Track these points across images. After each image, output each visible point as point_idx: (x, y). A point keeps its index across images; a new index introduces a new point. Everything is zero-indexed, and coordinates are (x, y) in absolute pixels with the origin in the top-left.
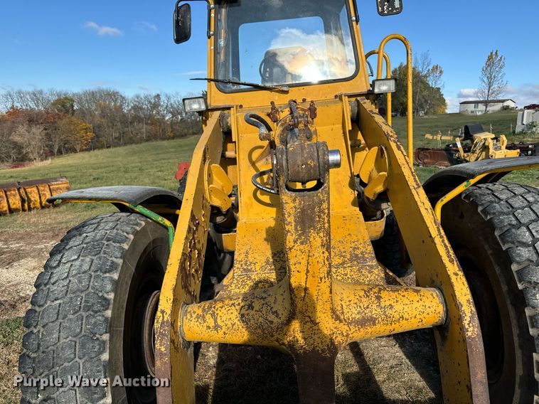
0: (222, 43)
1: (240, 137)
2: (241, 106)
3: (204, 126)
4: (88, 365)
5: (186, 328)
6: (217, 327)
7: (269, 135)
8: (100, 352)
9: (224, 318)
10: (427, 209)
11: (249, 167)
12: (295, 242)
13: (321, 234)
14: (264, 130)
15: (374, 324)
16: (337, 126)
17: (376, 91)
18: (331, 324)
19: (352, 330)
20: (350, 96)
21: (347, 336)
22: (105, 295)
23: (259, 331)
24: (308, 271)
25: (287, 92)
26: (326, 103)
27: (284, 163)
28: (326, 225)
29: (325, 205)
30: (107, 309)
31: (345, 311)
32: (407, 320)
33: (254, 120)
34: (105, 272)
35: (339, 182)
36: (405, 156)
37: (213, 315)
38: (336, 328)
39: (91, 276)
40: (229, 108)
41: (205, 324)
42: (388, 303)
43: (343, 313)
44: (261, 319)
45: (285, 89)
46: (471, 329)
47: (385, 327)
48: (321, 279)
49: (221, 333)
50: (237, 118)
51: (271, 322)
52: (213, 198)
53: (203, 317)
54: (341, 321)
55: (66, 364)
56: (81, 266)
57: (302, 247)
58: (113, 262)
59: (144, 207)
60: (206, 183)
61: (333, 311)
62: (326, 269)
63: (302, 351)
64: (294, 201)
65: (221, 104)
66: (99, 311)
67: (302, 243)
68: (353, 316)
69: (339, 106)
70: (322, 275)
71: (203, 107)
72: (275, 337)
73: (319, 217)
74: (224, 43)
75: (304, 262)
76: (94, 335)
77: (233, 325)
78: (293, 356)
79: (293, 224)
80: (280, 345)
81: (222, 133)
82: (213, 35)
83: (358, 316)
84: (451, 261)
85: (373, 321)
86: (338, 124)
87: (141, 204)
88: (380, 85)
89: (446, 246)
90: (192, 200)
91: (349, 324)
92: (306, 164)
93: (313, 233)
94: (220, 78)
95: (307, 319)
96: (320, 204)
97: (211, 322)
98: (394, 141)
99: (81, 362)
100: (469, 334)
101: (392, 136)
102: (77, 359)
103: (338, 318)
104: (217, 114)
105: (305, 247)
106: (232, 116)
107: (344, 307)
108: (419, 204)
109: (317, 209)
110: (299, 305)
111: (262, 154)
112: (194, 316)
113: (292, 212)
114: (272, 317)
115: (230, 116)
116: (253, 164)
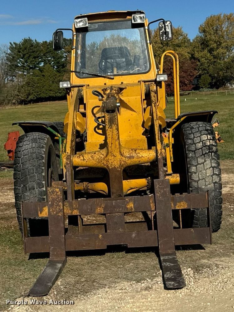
0: (79, 52)
1: (88, 102)
2: (88, 85)
3: (67, 95)
4: (38, 175)
5: (74, 160)
6: (84, 160)
7: (102, 99)
8: (42, 172)
9: (86, 157)
10: (157, 126)
11: (92, 116)
12: (108, 128)
13: (116, 126)
14: (100, 98)
15: (133, 158)
16: (138, 97)
17: (158, 80)
18: (120, 156)
19: (127, 160)
20: (145, 82)
21: (125, 162)
22: (42, 155)
23: (97, 160)
24: (112, 137)
25: (113, 79)
26: (133, 85)
27: (105, 105)
28: (117, 123)
29: (116, 117)
30: (43, 159)
31: (124, 153)
32: (144, 157)
33: (96, 93)
34: (41, 148)
35: (137, 124)
36: (156, 109)
37: (83, 156)
38: (121, 158)
39: (36, 149)
40: (82, 86)
41: (80, 159)
42: (138, 152)
43: (123, 154)
44: (98, 157)
45: (112, 77)
46: (160, 156)
47: (137, 159)
48: (116, 140)
49: (85, 161)
50: (87, 91)
51: (101, 157)
52: (77, 127)
53: (79, 157)
54: (123, 156)
55: (31, 175)
56: (32, 146)
57: (110, 129)
58: (42, 145)
59: (51, 128)
60: (75, 120)
61: (120, 152)
62: (117, 137)
63: (111, 168)
64: (108, 116)
65: (78, 84)
66: (41, 159)
67: (110, 128)
68: (127, 155)
69: (140, 87)
70: (116, 139)
71: (69, 86)
72: (102, 162)
73: (115, 120)
74: (80, 52)
75: (111, 134)
76: (40, 166)
77: (89, 159)
78: (108, 170)
79: (108, 122)
80: (104, 165)
81: (78, 99)
82: (74, 48)
83: (128, 155)
84: (159, 140)
85: (133, 157)
86: (139, 96)
87: (50, 127)
88: (159, 77)
89: (159, 136)
90: (72, 124)
91: (125, 157)
92: (111, 106)
93: (113, 125)
94: (78, 70)
95: (112, 155)
96: (115, 116)
97: (82, 158)
98: (154, 103)
99: (36, 174)
100: (159, 158)
101: (154, 102)
102: (35, 173)
103: (122, 155)
104: (76, 89)
105: (111, 130)
106: (84, 90)
107: (124, 152)
108: (155, 125)
109: (114, 118)
110: (110, 150)
111: (99, 110)
112: (76, 157)
113: (108, 119)
114: (101, 156)
115: (83, 90)
116: (94, 115)
